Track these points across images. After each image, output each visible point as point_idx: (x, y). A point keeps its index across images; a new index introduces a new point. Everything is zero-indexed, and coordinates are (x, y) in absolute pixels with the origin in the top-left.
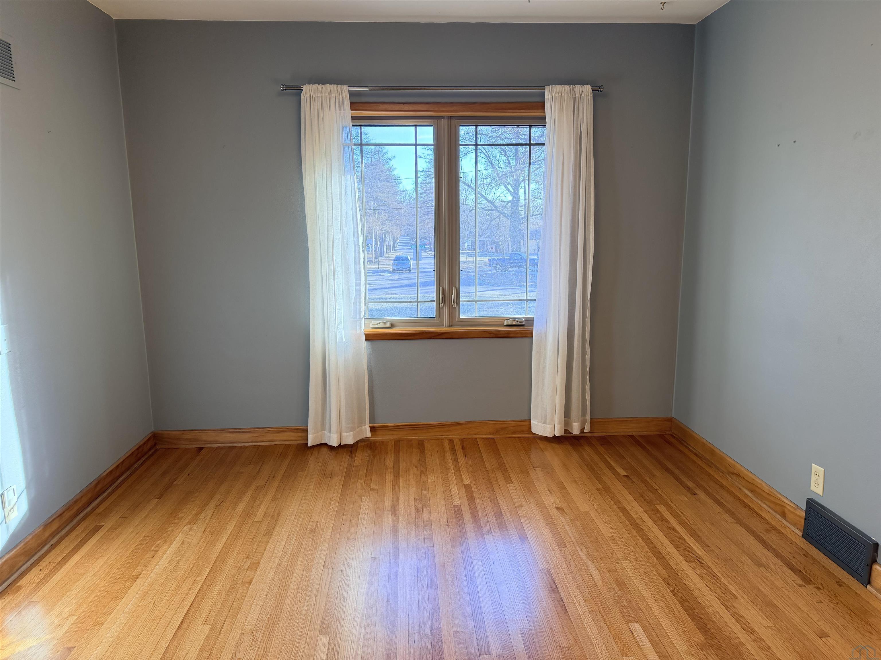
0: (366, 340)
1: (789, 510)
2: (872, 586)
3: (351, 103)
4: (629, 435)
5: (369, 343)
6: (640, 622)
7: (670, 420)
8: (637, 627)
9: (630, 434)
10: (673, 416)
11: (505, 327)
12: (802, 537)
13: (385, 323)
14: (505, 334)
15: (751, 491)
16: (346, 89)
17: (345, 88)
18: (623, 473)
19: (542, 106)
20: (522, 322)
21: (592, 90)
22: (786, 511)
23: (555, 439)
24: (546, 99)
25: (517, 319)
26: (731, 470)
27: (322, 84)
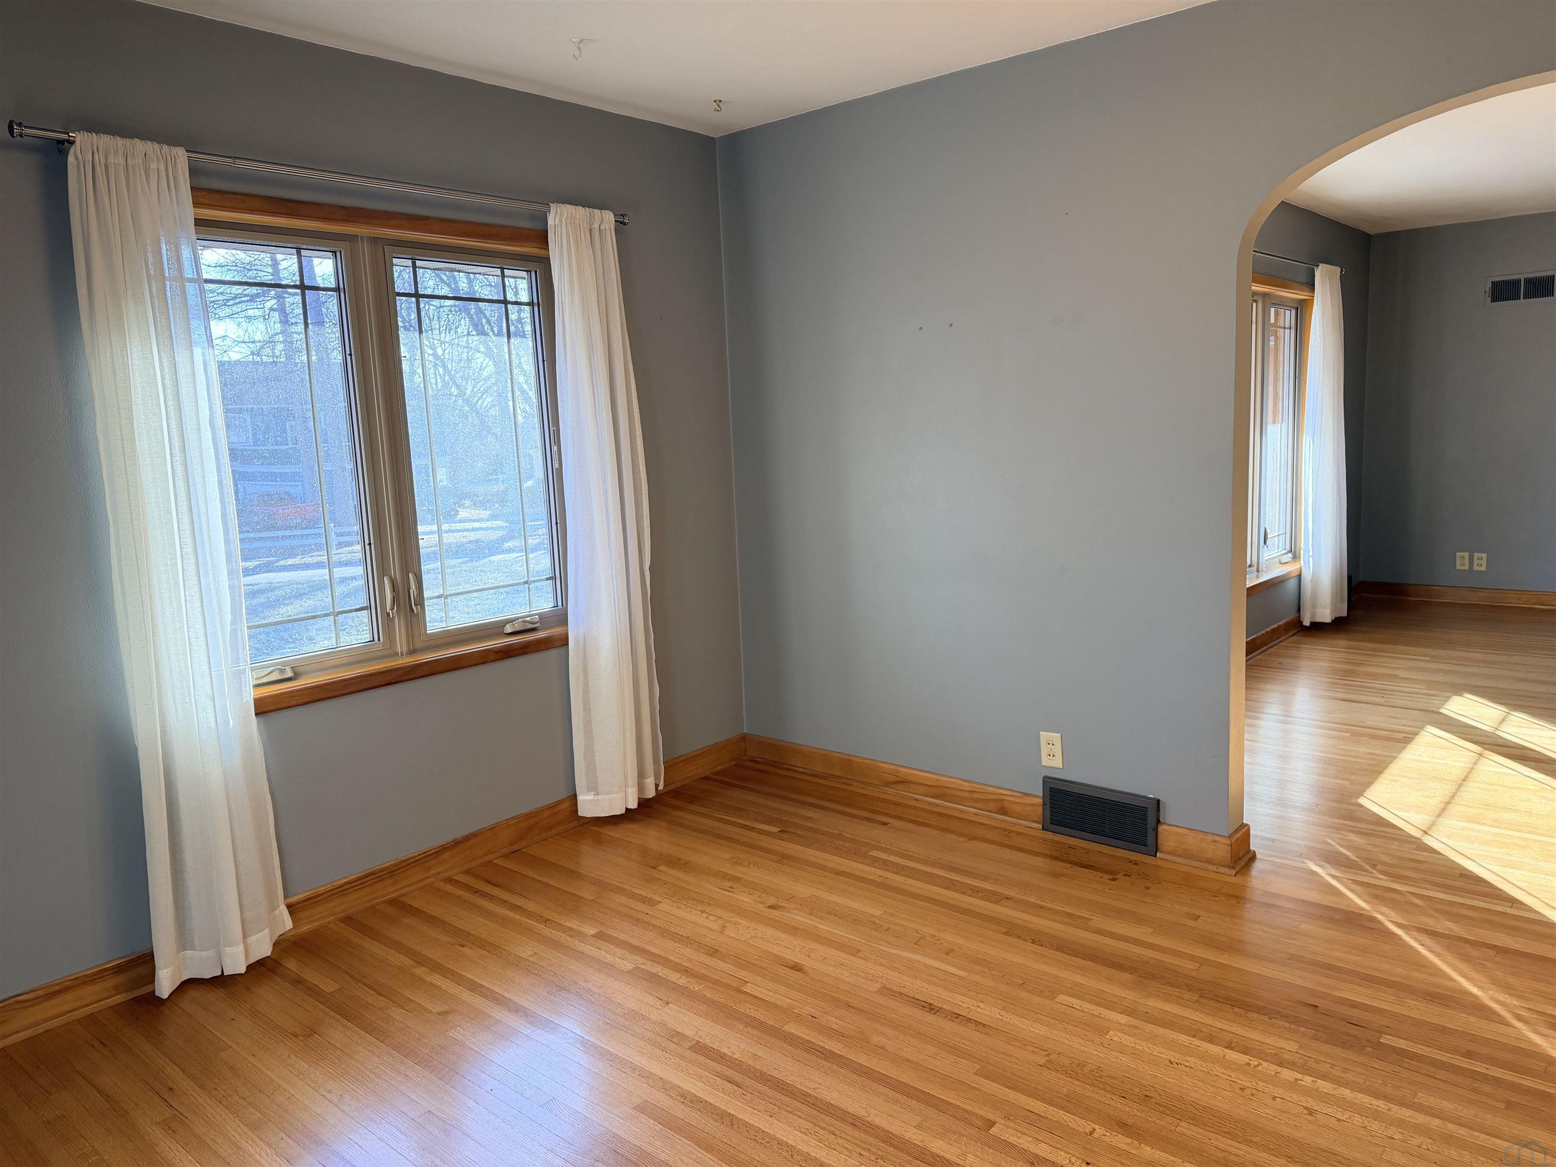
0: (257, 714)
1: (1011, 802)
2: (1161, 852)
3: (193, 189)
4: (702, 778)
5: (262, 718)
6: (1062, 993)
7: (744, 738)
8: (1063, 998)
9: (703, 775)
10: (745, 732)
11: (507, 638)
12: (1043, 829)
13: (282, 671)
14: (521, 648)
15: (937, 797)
16: (183, 155)
17: (181, 155)
18: (775, 830)
19: (542, 237)
20: (535, 623)
21: (616, 221)
22: (1006, 804)
23: (629, 815)
24: (550, 225)
25: (528, 619)
26: (891, 778)
27: (123, 136)
